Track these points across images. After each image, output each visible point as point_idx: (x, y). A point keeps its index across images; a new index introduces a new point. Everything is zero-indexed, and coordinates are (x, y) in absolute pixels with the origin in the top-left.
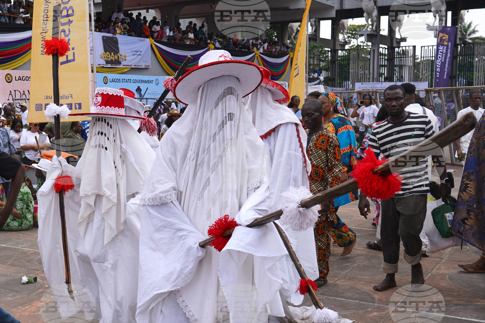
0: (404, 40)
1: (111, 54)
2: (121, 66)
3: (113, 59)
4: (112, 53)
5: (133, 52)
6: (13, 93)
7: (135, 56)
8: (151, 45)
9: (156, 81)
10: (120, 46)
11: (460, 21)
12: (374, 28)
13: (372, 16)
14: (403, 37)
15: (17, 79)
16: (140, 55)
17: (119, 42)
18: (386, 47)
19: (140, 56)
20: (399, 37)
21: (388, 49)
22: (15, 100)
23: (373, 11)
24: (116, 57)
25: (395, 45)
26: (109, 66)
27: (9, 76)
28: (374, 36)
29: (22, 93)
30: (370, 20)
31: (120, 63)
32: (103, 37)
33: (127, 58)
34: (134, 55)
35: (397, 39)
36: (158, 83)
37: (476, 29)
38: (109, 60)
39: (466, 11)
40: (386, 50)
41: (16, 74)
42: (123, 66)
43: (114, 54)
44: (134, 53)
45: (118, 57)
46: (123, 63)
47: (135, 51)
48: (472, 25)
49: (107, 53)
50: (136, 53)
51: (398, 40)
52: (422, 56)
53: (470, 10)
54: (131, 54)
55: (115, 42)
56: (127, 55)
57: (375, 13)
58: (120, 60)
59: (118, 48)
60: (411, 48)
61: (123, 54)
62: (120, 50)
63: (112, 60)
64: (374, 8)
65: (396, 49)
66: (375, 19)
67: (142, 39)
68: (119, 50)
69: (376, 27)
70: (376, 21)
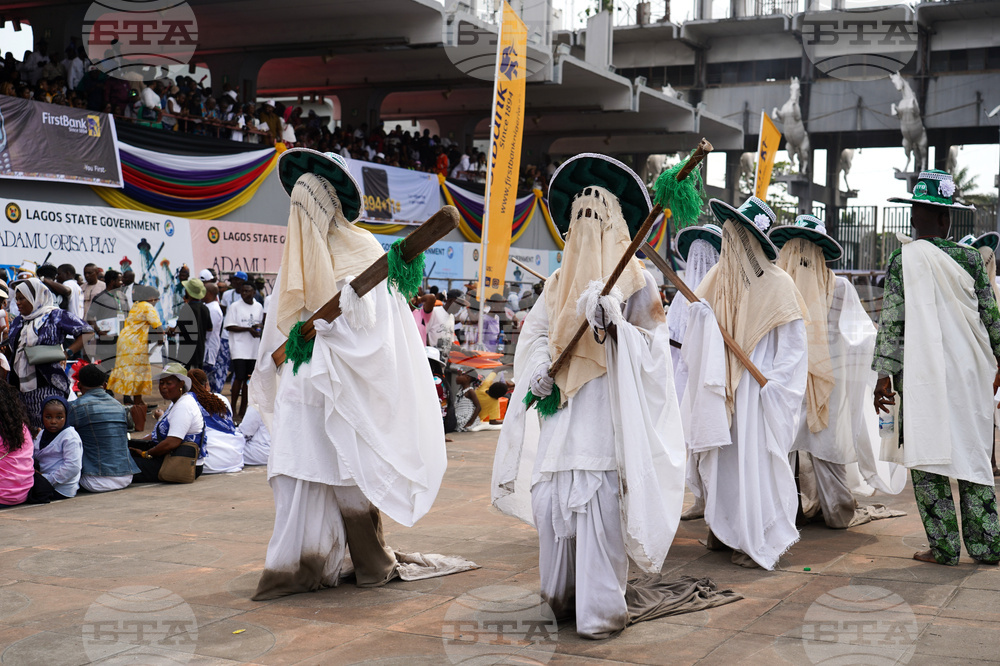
0: (853, 194)
1: (375, 200)
2: (392, 222)
3: (379, 208)
4: (378, 199)
5: (411, 197)
6: (220, 261)
7: (415, 205)
8: (441, 187)
9: (449, 251)
10: (391, 187)
11: (948, 165)
12: (804, 170)
13: (800, 149)
14: (851, 189)
15: (227, 237)
16: (422, 203)
17: (390, 178)
18: (824, 206)
19: (422, 206)
20: (846, 190)
21: (826, 209)
22: (224, 274)
23: (802, 140)
24: (384, 205)
25: (838, 203)
26: (373, 220)
27: (213, 231)
28: (802, 186)
29: (234, 262)
30: (796, 156)
31: (390, 216)
32: (364, 168)
33: (402, 208)
34: (413, 202)
35: (841, 192)
36: (452, 255)
37: (975, 182)
38: (373, 209)
39: (959, 147)
40: (824, 212)
41: (225, 227)
42: (396, 221)
43: (381, 200)
44: (413, 199)
45: (387, 205)
46: (396, 216)
47: (415, 196)
48: (967, 172)
49: (371, 197)
50: (417, 199)
51: (843, 195)
52: (886, 225)
53: (965, 146)
54: (408, 200)
55: (382, 177)
56: (401, 202)
57: (805, 145)
58: (391, 211)
59: (386, 190)
60: (869, 210)
61: (395, 201)
62: (391, 193)
63: (377, 210)
64: (804, 136)
65: (841, 211)
66: (805, 154)
67: (426, 174)
68: (388, 193)
69: (807, 170)
70: (807, 159)
